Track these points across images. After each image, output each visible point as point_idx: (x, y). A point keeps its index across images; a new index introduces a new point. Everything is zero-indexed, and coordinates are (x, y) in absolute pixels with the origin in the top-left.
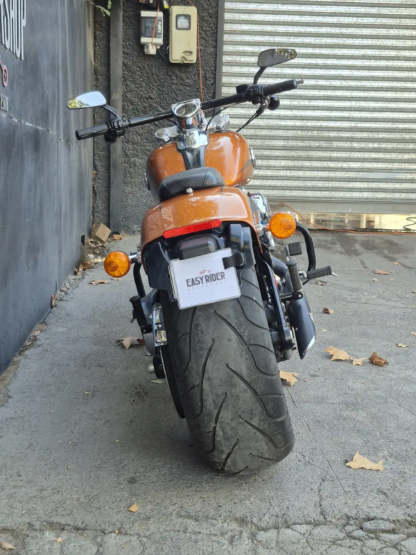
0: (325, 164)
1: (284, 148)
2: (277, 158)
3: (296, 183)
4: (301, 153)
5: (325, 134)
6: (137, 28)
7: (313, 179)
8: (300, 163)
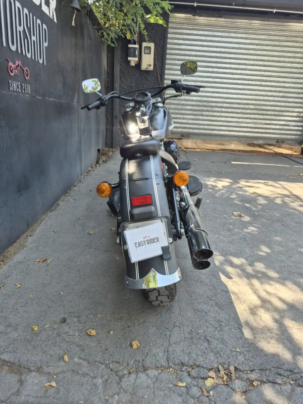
0: (209, 118)
1: (191, 110)
2: (188, 114)
3: (196, 126)
4: (199, 113)
5: (210, 104)
6: (127, 52)
7: (203, 125)
8: (198, 117)
